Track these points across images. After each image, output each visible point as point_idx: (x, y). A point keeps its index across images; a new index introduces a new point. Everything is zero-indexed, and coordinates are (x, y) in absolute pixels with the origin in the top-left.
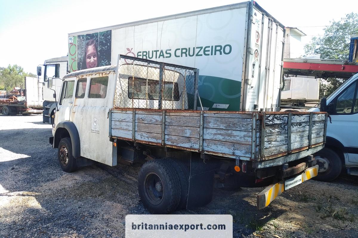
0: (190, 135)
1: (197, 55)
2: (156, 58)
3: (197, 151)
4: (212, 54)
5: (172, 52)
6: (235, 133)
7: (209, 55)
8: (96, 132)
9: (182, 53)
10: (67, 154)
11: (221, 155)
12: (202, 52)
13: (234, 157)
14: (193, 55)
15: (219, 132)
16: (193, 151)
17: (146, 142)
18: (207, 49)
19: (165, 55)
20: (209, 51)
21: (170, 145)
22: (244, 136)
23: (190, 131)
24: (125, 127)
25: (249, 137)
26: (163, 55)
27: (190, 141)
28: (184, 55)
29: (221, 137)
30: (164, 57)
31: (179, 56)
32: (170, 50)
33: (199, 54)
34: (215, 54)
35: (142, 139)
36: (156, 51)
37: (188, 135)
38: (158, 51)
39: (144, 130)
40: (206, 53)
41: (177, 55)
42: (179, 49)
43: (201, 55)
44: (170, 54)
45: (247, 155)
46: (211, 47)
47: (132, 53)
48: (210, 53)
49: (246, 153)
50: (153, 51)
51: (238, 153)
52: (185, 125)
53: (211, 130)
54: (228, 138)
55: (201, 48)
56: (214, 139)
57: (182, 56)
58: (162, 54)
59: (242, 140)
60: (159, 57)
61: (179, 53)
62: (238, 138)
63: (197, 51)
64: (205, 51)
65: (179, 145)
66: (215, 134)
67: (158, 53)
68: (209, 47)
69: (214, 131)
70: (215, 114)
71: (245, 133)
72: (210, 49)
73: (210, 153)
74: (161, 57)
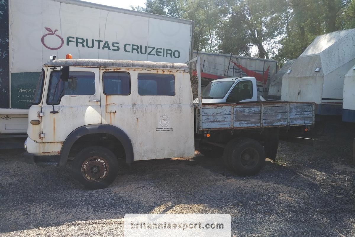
0: (281, 117)
1: (149, 54)
2: (99, 48)
3: (286, 126)
4: (163, 56)
5: (121, 46)
6: (305, 113)
7: (161, 56)
8: (167, 129)
9: (133, 49)
10: (105, 165)
11: (299, 125)
12: (154, 52)
13: (305, 125)
14: (145, 53)
15: (297, 113)
16: (283, 126)
17: (244, 127)
18: (159, 50)
19: (111, 47)
20: (161, 52)
21: (267, 126)
22: (309, 114)
23: (281, 115)
24: (221, 120)
25: (311, 114)
26: (109, 47)
27: (281, 121)
28: (135, 51)
29: (298, 116)
30: (110, 49)
31: (129, 52)
32: (118, 43)
33: (151, 53)
34: (167, 56)
35: (241, 126)
36: (99, 42)
37: (279, 118)
38: (102, 41)
39: (243, 119)
40: (159, 53)
41: (127, 49)
42: (130, 45)
43: (154, 55)
44: (118, 47)
45: (311, 123)
46: (162, 49)
47: (56, 35)
48: (162, 54)
49: (310, 122)
50: (93, 41)
51: (307, 122)
52: (277, 112)
53: (293, 113)
54: (302, 116)
55: (154, 48)
56: (295, 117)
57: (132, 52)
58: (106, 45)
59: (308, 116)
60: (103, 48)
61: (129, 48)
62: (306, 115)
63: (149, 50)
64: (157, 52)
65: (273, 125)
66: (296, 115)
67: (102, 44)
68: (161, 49)
69: (295, 113)
70: (295, 104)
71: (309, 112)
72: (162, 51)
73: (293, 125)
74: (106, 49)
